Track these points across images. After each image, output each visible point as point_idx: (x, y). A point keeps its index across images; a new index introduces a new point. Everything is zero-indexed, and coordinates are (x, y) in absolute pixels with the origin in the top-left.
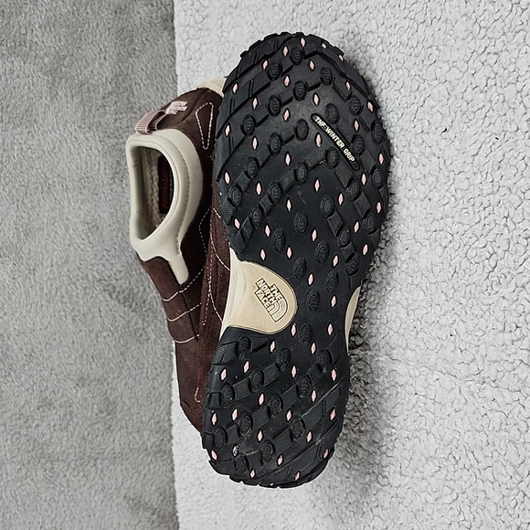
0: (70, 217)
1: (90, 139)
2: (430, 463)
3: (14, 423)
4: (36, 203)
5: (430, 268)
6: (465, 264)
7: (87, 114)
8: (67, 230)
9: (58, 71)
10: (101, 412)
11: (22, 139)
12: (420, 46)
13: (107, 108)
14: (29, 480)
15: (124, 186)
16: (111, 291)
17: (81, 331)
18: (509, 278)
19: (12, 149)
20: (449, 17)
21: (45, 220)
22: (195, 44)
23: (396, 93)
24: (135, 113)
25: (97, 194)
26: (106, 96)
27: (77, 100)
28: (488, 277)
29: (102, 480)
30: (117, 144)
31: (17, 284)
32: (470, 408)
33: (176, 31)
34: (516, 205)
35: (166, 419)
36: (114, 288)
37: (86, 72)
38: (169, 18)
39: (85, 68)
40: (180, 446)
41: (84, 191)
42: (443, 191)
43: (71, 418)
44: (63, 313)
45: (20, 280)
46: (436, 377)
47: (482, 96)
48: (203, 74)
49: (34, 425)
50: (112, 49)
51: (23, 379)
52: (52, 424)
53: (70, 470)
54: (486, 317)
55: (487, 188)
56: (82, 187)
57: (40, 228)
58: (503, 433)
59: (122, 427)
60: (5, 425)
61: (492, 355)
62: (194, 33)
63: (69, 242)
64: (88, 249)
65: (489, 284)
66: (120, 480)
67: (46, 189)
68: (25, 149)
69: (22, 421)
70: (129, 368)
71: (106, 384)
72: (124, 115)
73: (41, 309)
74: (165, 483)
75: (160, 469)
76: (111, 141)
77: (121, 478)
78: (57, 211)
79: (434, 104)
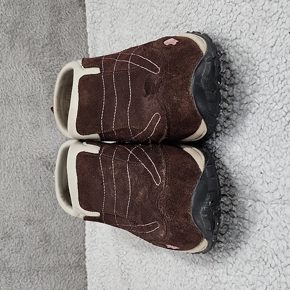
0: (22, 120)
1: (34, 72)
2: (248, 264)
6: (268, 122)
7: (32, 57)
8: (20, 128)
9: (15, 31)
10: (41, 241)
13: (45, 53)
16: (48, 165)
17: (28, 190)
21: (6, 122)
22: (98, 13)
23: (217, 16)
24: (62, 56)
25: (39, 106)
26: (44, 46)
27: (26, 49)
28: (285, 130)
29: (42, 284)
30: (51, 75)
32: (274, 224)
35: (82, 245)
36: (49, 163)
37: (32, 32)
39: (31, 29)
40: (90, 262)
41: (30, 104)
42: (251, 75)
43: (23, 245)
44: (17, 179)
46: (249, 204)
47: (275, 5)
48: (102, 31)
50: (48, 18)
52: (11, 249)
53: (22, 278)
54: (284, 157)
55: (282, 67)
56: (29, 101)
57: (3, 126)
59: (54, 251)
62: (97, 6)
63: (21, 135)
64: (34, 139)
65: (286, 134)
66: (53, 284)
67: (7, 102)
70: (59, 213)
71: (44, 224)
72: (55, 58)
73: (4, 176)
74: (82, 286)
75: (78, 277)
76: (47, 73)
77: (54, 283)
78: (14, 116)
79: (243, 18)
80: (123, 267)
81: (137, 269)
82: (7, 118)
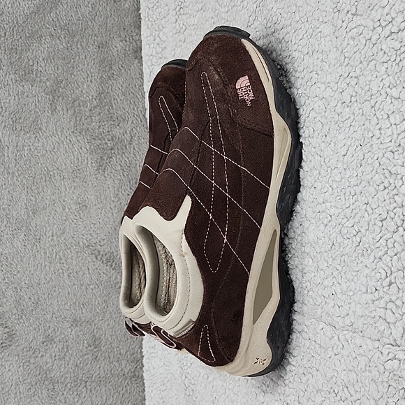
0: (66, 199)
1: (80, 141)
2: (319, 394)
3: (24, 354)
4: (41, 189)
5: (316, 241)
6: (340, 239)
7: (78, 123)
8: (64, 209)
9: (57, 91)
10: (90, 346)
11: (30, 142)
12: (305, 71)
13: (93, 118)
14: (36, 397)
15: (106, 175)
16: (96, 254)
17: (74, 284)
18: (369, 250)
19: (24, 149)
20: (325, 49)
21: (47, 202)
22: (157, 69)
24: (114, 121)
25: (86, 182)
26: (92, 109)
27: (71, 112)
28: (355, 250)
29: (91, 398)
30: (100, 144)
31: (27, 250)
32: (345, 353)
33: (143, 59)
34: (373, 195)
35: (139, 351)
36: (99, 252)
37: (77, 92)
38: (138, 50)
39: (76, 88)
40: (149, 373)
41: (76, 180)
42: (324, 182)
43: (68, 351)
44: (61, 271)
45: (29, 247)
46: (321, 326)
47: (347, 109)
49: (40, 356)
50: (96, 74)
51: (31, 321)
52: (53, 355)
53: (67, 390)
54: (355, 281)
55: (354, 181)
56: (74, 177)
57: (44, 208)
58: (367, 373)
59: (105, 358)
60: (18, 355)
61: (360, 311)
62: (156, 61)
63: (65, 218)
64: (80, 223)
65: (356, 255)
66: (104, 398)
67: (48, 178)
68: (33, 150)
69: (31, 352)
70: (110, 313)
71: (93, 325)
72: (106, 123)
73: (44, 268)
74: (139, 401)
75: (134, 390)
76: (96, 142)
77: (105, 396)
78: (57, 195)
79: (316, 115)
80: (186, 382)
81: (203, 385)
82: (48, 198)
